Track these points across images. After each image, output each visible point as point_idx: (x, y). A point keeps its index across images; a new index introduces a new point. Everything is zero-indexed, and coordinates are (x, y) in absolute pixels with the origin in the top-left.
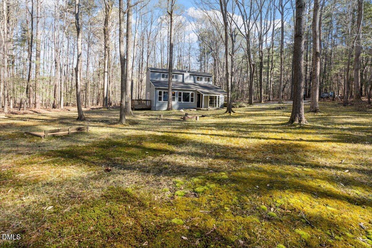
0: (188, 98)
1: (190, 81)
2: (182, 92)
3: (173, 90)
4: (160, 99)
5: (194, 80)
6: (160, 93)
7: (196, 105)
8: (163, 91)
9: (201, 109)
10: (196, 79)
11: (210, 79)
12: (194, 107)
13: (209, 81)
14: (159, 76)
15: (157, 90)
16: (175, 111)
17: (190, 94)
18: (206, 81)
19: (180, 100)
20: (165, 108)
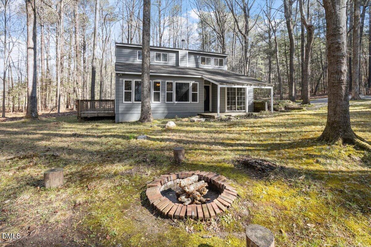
0: (187, 93)
1: (188, 63)
2: (174, 83)
3: (152, 77)
4: (128, 97)
5: (197, 63)
6: (128, 85)
7: (202, 106)
8: (133, 81)
9: (213, 117)
10: (200, 61)
11: (224, 61)
12: (199, 111)
13: (221, 64)
14: (131, 55)
15: (121, 79)
16: (154, 123)
17: (191, 85)
18: (217, 65)
19: (169, 98)
20: (135, 116)
